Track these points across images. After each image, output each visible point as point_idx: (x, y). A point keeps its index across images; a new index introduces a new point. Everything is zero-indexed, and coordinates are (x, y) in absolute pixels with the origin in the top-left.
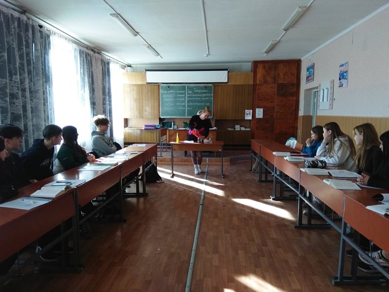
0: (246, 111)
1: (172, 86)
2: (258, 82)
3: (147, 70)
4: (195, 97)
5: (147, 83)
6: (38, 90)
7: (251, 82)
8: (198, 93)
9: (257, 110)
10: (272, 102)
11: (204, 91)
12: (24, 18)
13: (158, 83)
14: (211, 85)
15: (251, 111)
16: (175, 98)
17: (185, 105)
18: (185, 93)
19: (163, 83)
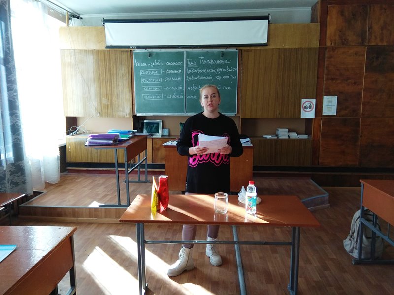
0: (303, 101)
1: (157, 53)
2: (328, 44)
3: (105, 21)
4: (202, 74)
5: (107, 47)
7: (315, 44)
8: (208, 66)
9: (326, 99)
10: (355, 83)
11: (221, 62)
13: (128, 47)
14: (234, 50)
15: (314, 101)
16: (164, 76)
17: (182, 91)
18: (182, 67)
19: (139, 47)
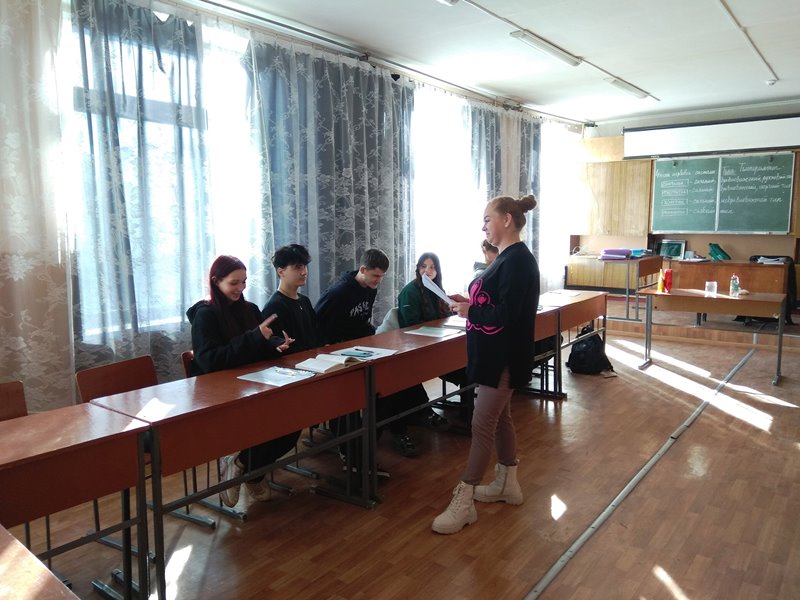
1: (684, 162)
3: (625, 130)
4: (744, 184)
5: (625, 158)
6: (385, 190)
8: (751, 174)
11: (769, 168)
12: (366, 67)
13: (649, 157)
14: (789, 152)
16: (692, 187)
17: (714, 205)
18: (715, 177)
19: (662, 156)
